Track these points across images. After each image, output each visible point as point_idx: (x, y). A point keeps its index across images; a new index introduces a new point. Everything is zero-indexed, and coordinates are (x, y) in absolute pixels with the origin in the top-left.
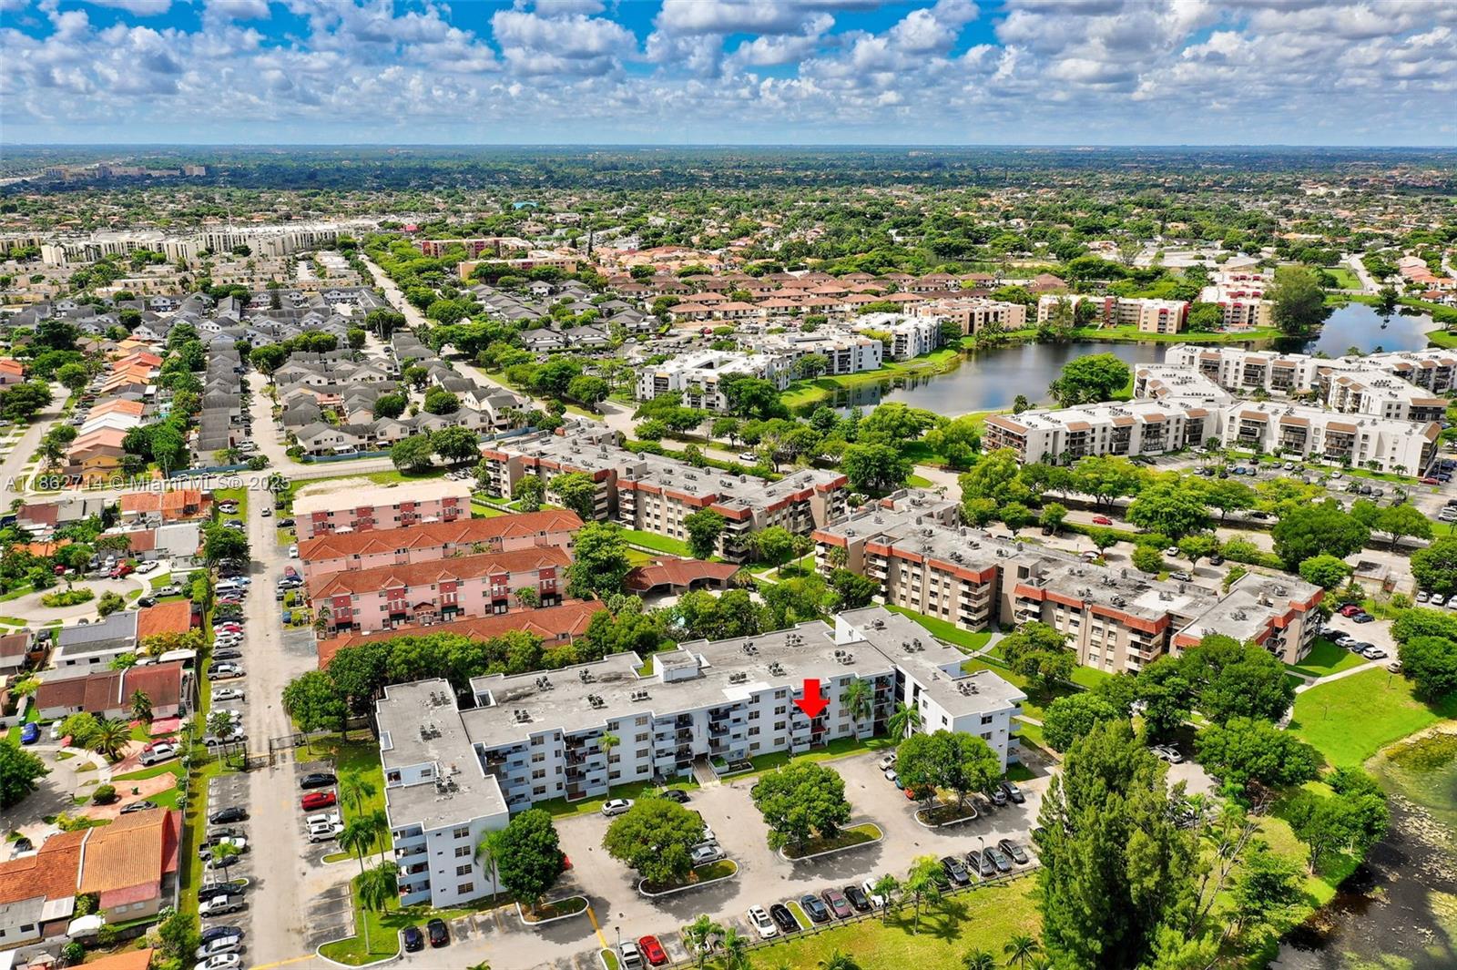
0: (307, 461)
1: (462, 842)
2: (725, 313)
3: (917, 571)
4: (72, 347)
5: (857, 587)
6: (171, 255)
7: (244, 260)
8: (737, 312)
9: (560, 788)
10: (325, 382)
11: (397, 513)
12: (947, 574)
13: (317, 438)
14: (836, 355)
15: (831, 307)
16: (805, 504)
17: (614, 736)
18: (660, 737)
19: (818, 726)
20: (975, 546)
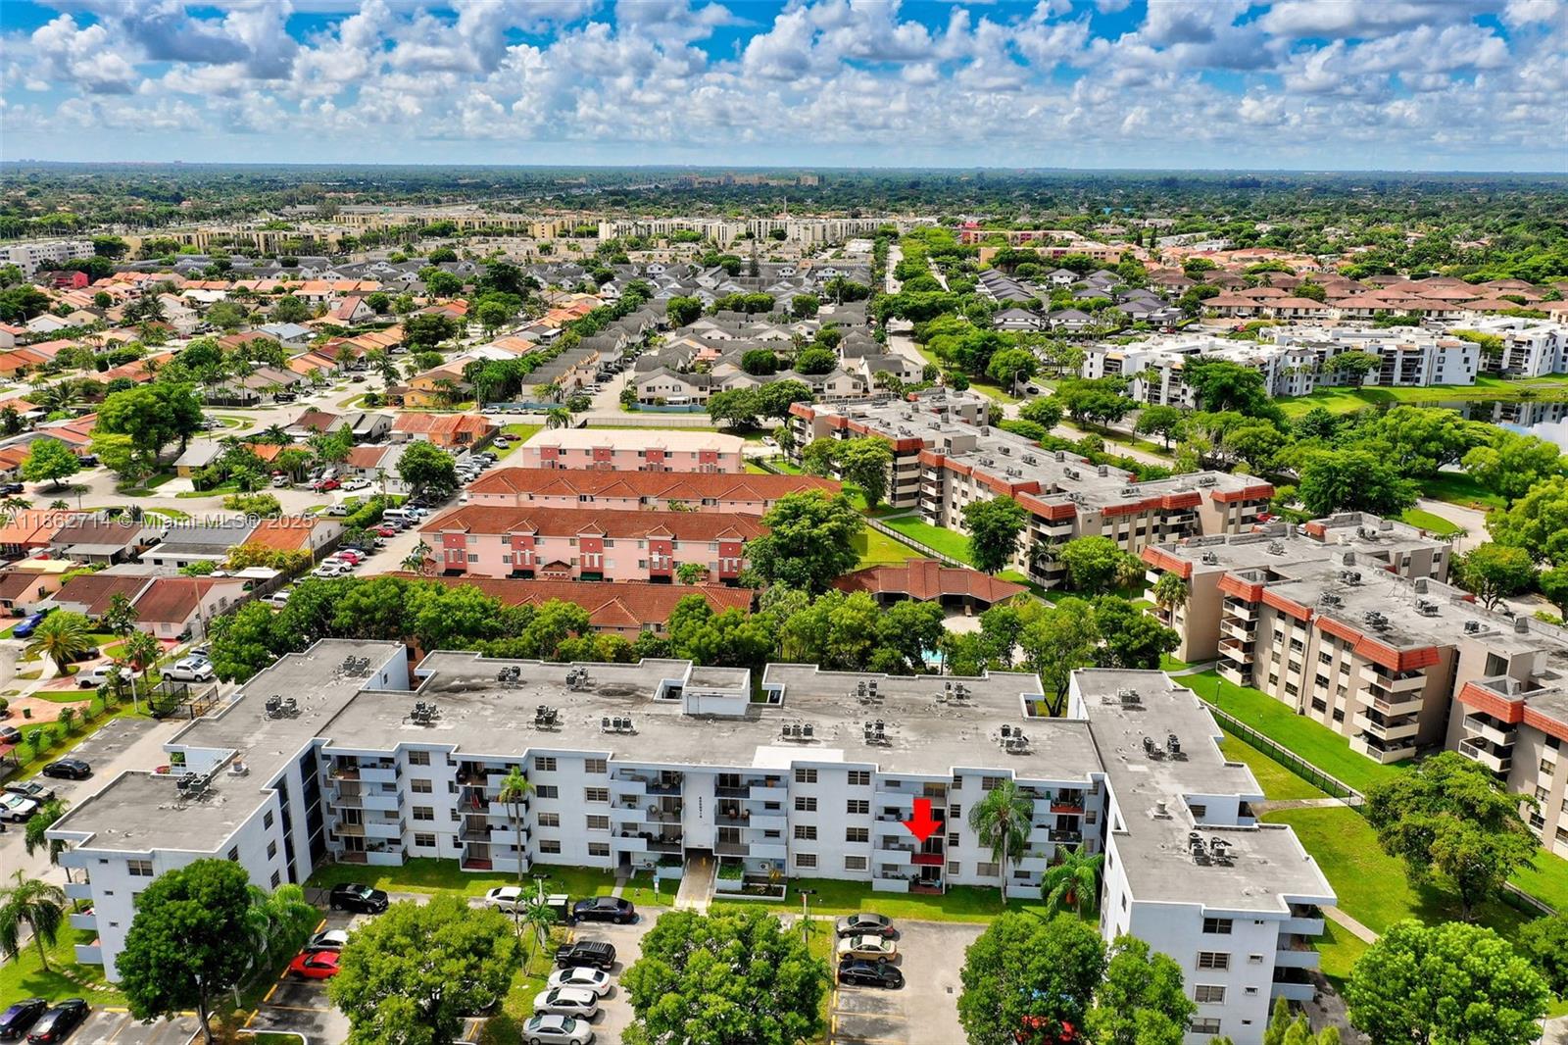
0: (633, 409)
2: (1279, 310)
3: (1299, 634)
5: (1128, 630)
8: (1296, 311)
9: (458, 845)
11: (643, 462)
12: (1347, 647)
13: (650, 384)
14: (1399, 358)
15: (1441, 313)
16: (1182, 516)
17: (544, 778)
18: (630, 801)
19: (931, 854)
20: (1430, 610)
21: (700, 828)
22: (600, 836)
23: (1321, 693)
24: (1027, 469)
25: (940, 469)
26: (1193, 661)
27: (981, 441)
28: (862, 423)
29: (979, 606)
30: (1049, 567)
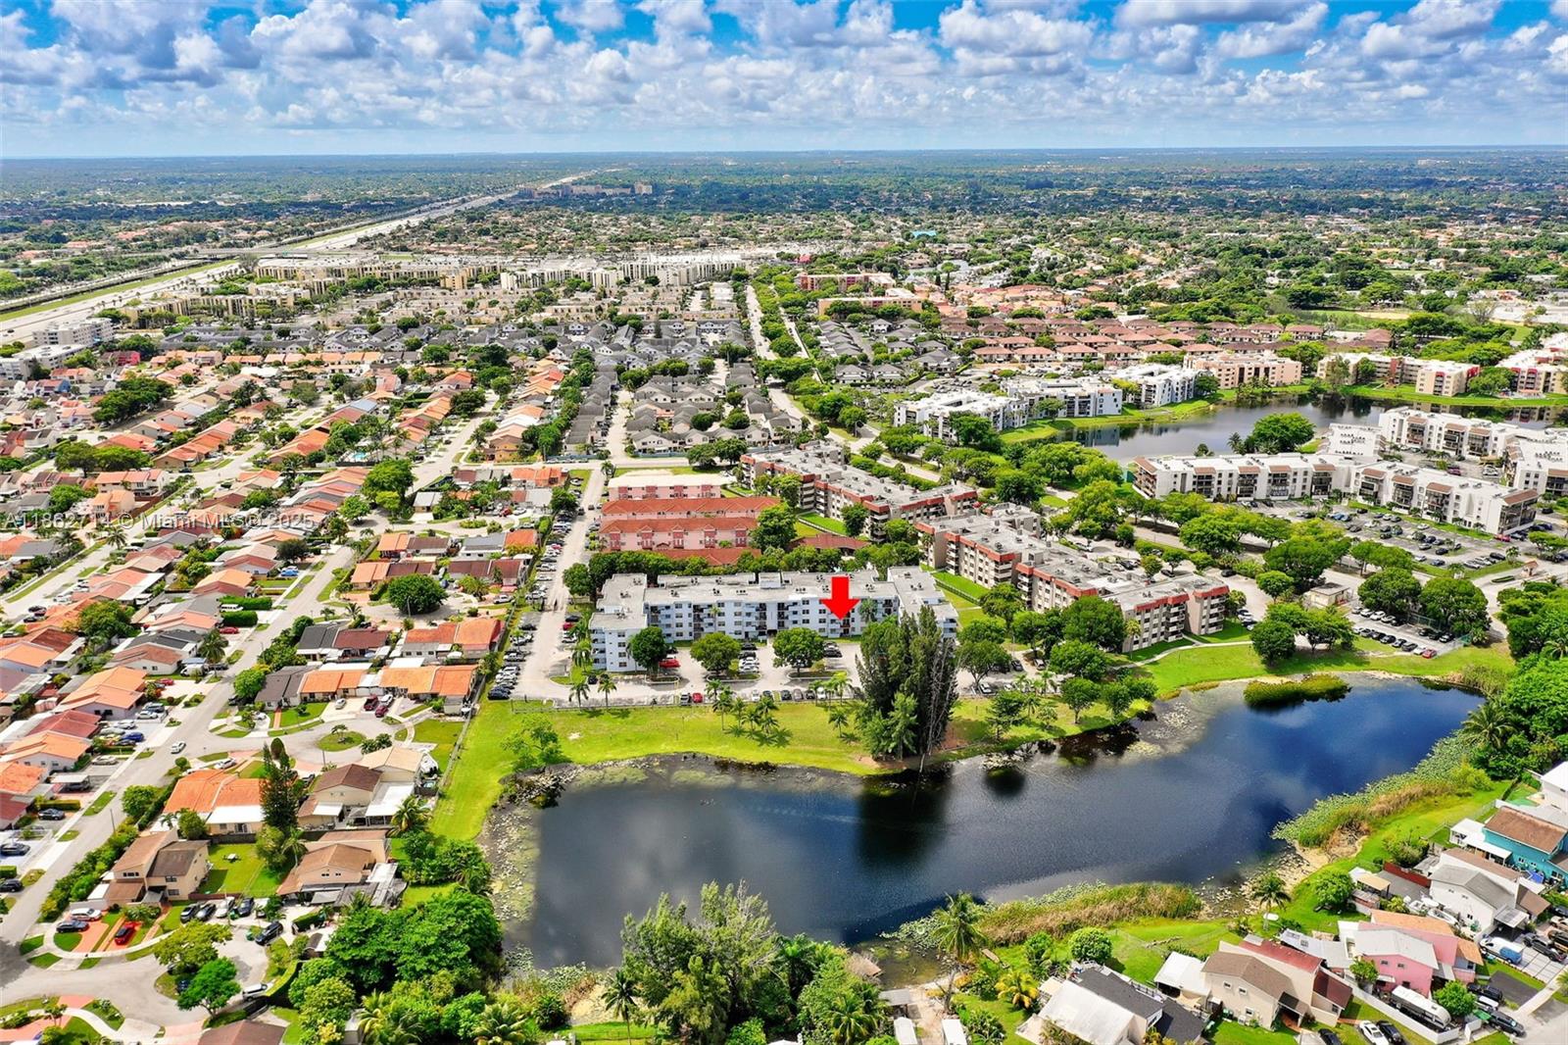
0: (635, 456)
1: (622, 640)
3: (972, 553)
4: (505, 364)
5: (909, 554)
6: (597, 283)
7: (651, 289)
8: (1034, 356)
9: (690, 635)
10: (669, 400)
11: (672, 492)
12: (988, 555)
13: (646, 440)
14: (1077, 401)
16: (937, 508)
17: (722, 609)
18: (748, 614)
19: (846, 624)
20: (1019, 541)
21: (772, 623)
22: (739, 628)
23: (981, 574)
24: (867, 488)
25: (826, 490)
26: (937, 567)
27: (844, 473)
28: (781, 465)
29: (851, 552)
30: (879, 534)
